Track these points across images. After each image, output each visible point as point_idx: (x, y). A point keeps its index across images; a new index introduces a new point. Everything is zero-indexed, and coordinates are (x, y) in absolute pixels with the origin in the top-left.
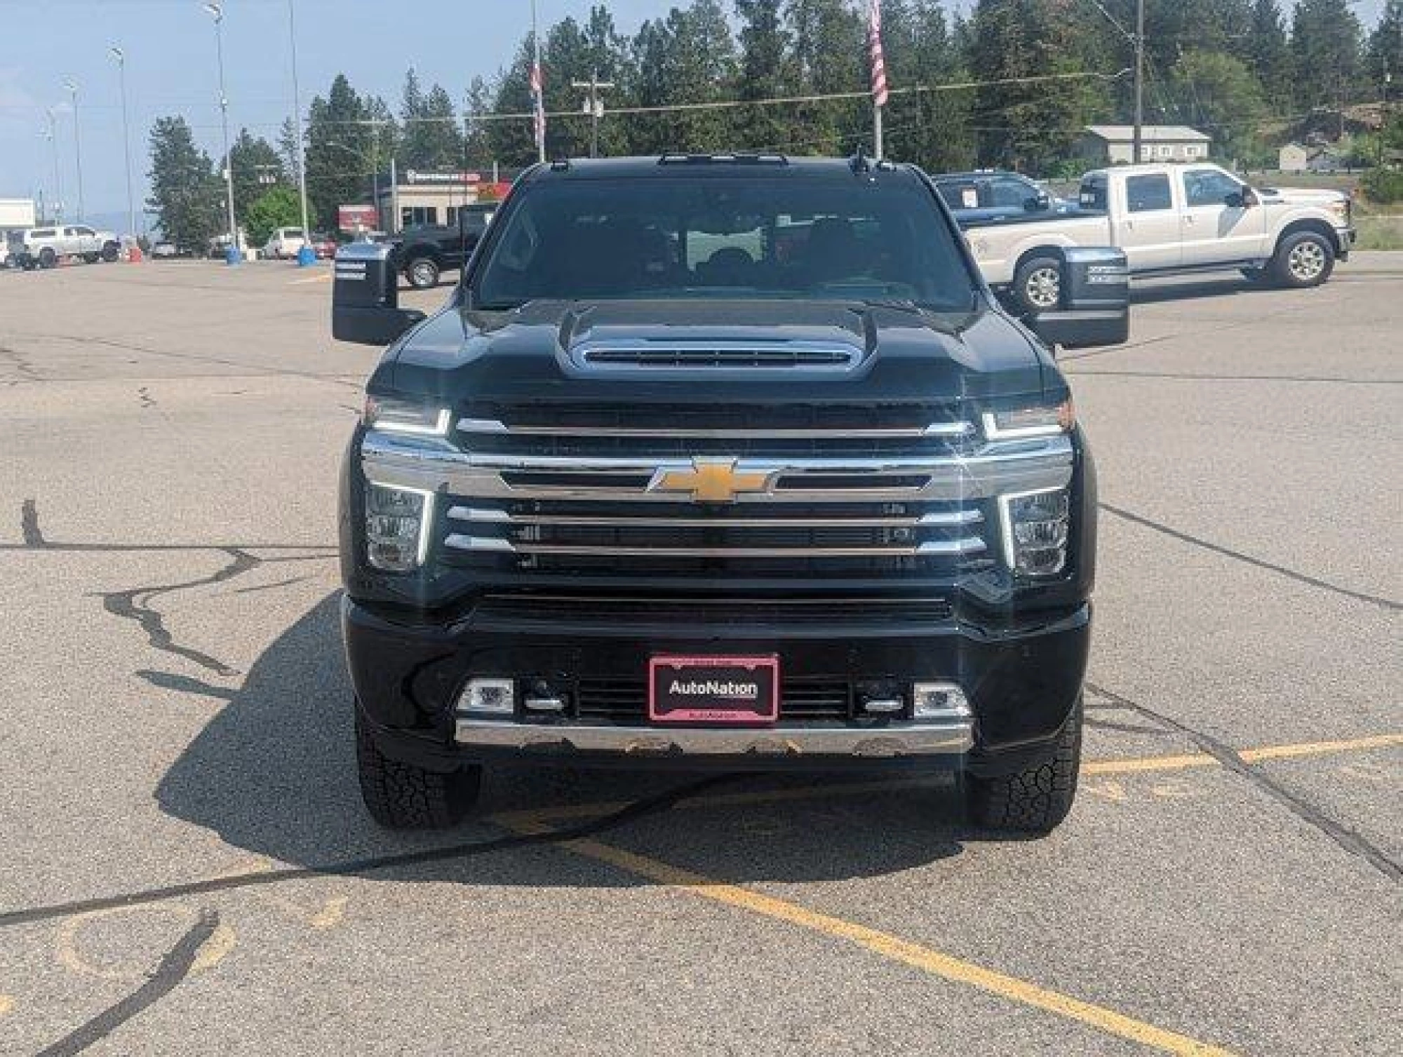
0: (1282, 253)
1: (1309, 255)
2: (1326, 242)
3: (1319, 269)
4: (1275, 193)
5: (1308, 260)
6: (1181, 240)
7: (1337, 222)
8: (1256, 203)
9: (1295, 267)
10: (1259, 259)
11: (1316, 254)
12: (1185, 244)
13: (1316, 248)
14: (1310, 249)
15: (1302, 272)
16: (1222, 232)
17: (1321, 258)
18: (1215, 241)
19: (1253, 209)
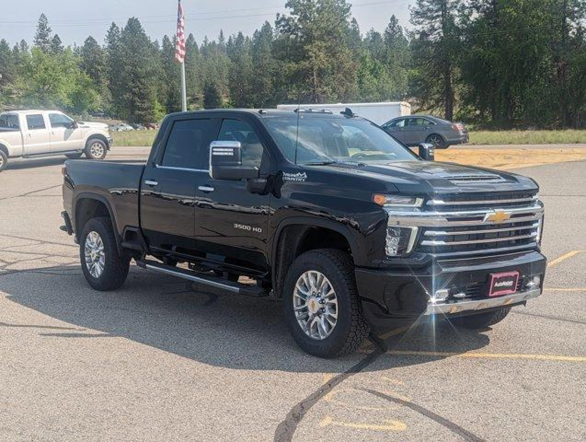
0: (88, 147)
1: (97, 148)
2: (103, 143)
3: (102, 154)
4: (83, 124)
5: (97, 150)
6: (50, 141)
7: (107, 135)
8: (77, 127)
9: (93, 153)
10: (79, 150)
11: (100, 148)
12: (52, 143)
13: (100, 145)
14: (98, 145)
15: (96, 155)
16: (66, 138)
17: (102, 149)
18: (63, 142)
19: (76, 129)
